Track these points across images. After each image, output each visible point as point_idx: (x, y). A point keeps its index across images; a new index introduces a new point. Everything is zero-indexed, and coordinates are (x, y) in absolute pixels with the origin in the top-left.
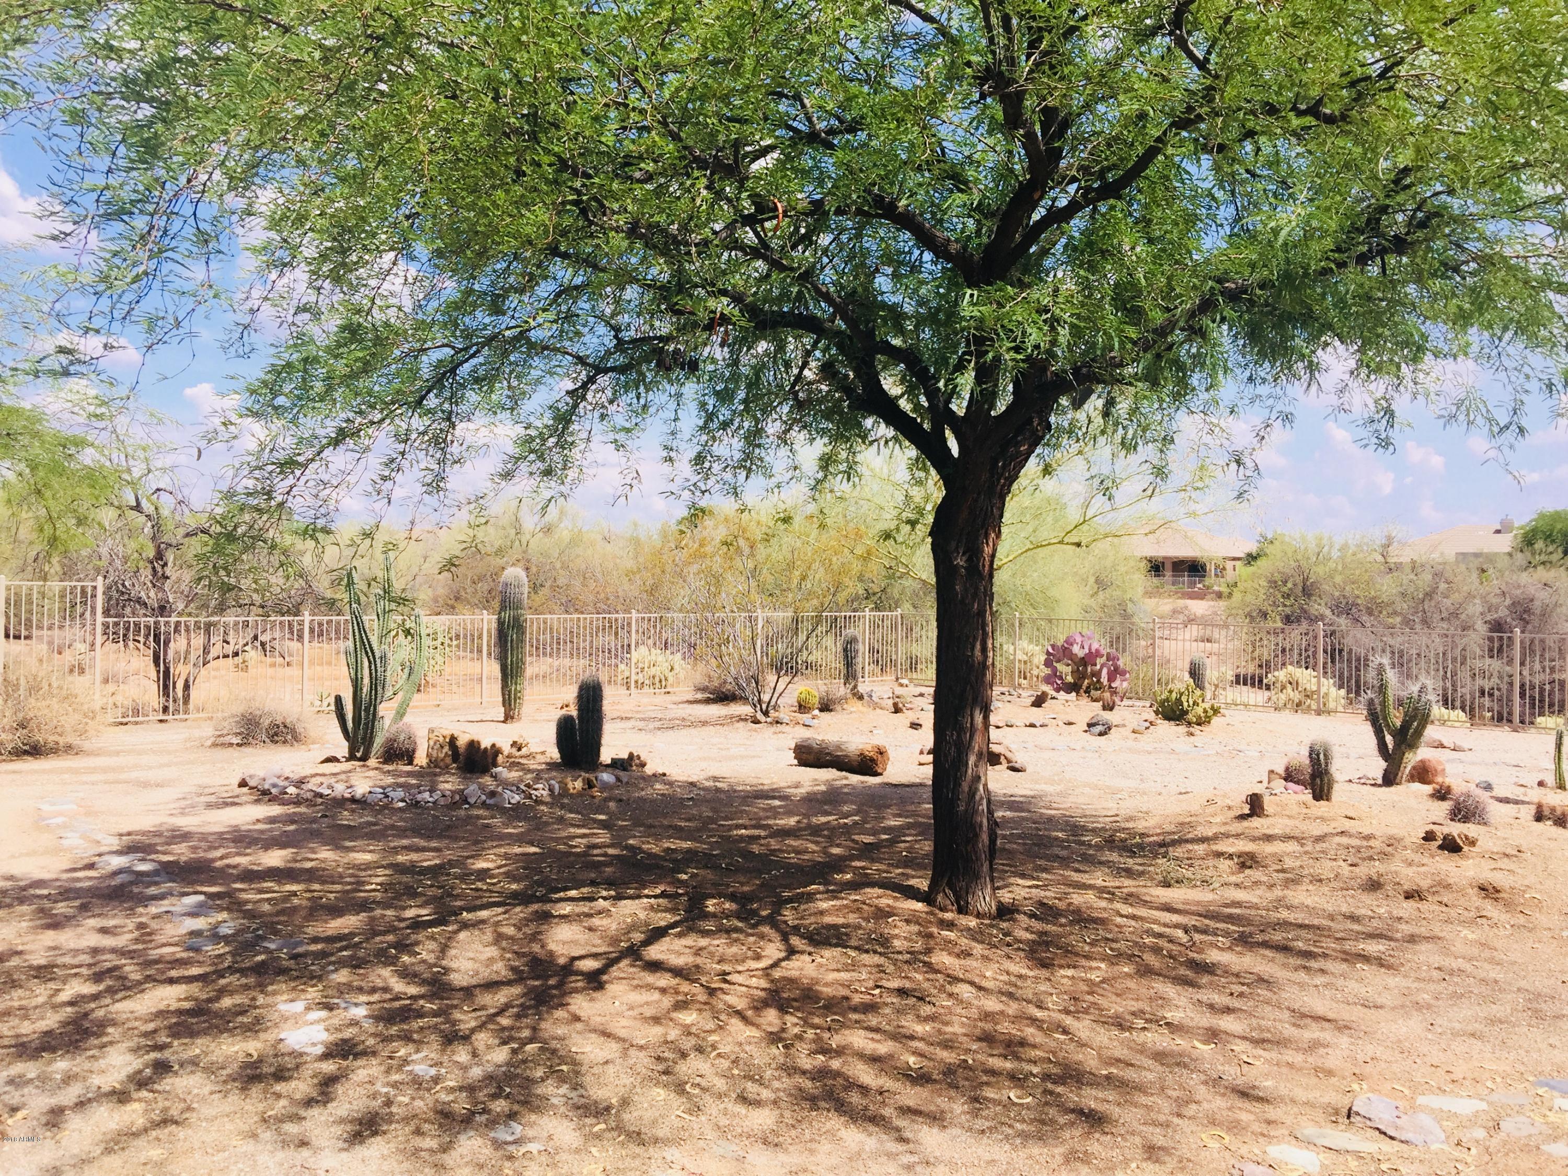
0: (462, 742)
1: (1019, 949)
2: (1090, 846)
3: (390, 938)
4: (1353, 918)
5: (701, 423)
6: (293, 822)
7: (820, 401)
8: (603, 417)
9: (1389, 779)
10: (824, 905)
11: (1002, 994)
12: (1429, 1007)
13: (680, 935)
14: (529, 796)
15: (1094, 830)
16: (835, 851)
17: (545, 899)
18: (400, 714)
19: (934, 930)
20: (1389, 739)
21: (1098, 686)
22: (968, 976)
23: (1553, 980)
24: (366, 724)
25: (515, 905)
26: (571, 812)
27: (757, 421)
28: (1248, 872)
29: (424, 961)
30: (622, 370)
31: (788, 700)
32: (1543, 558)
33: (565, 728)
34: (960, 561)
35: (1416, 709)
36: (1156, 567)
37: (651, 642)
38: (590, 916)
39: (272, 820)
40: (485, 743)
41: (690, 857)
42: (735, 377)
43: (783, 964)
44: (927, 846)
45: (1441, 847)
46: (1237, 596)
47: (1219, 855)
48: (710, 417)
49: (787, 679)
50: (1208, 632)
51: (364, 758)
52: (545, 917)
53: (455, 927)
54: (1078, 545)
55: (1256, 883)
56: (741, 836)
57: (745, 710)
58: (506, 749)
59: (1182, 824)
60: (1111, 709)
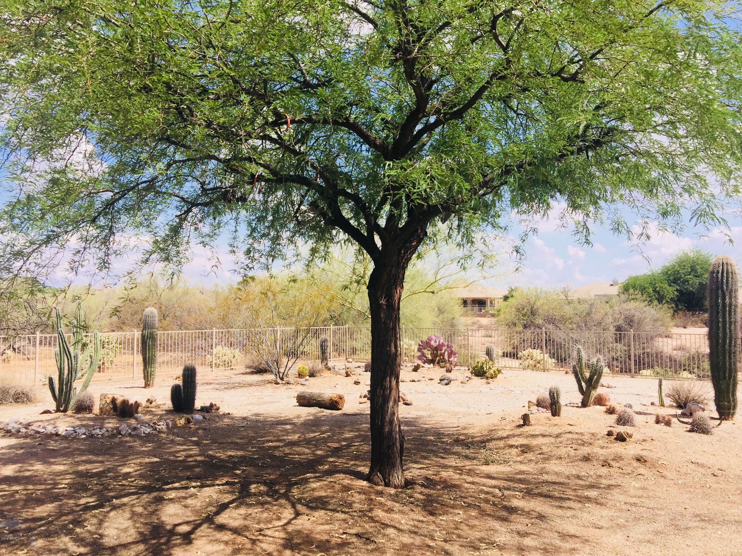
0: (119, 401)
1: (417, 505)
2: (447, 444)
3: (70, 517)
4: (578, 477)
5: (249, 233)
6: (22, 448)
7: (309, 222)
8: (196, 229)
9: (584, 404)
10: (314, 485)
11: (411, 532)
12: (624, 526)
13: (237, 507)
14: (155, 429)
15: (448, 435)
16: (319, 452)
17: (161, 490)
18: (85, 386)
19: (373, 497)
20: (583, 384)
21: (443, 361)
22: (392, 523)
23: (680, 508)
24: (66, 393)
25: (143, 494)
26: (178, 437)
27: (278, 232)
28: (525, 455)
29: (89, 531)
30: (206, 204)
31: (294, 371)
32: (633, 297)
33: (176, 391)
34: (383, 302)
35: (596, 370)
36: (465, 302)
37: (223, 343)
38: (185, 498)
39: (11, 447)
40: (132, 401)
41: (243, 460)
42: (266, 210)
43: (293, 522)
44: (367, 448)
45: (616, 439)
46: (502, 316)
47: (511, 446)
48: (254, 230)
49: (293, 360)
50: (490, 333)
51: (65, 411)
52: (160, 500)
53: (109, 509)
54: (433, 293)
55: (530, 460)
56: (270, 447)
57: (270, 377)
58: (144, 403)
59: (491, 431)
60: (450, 372)
